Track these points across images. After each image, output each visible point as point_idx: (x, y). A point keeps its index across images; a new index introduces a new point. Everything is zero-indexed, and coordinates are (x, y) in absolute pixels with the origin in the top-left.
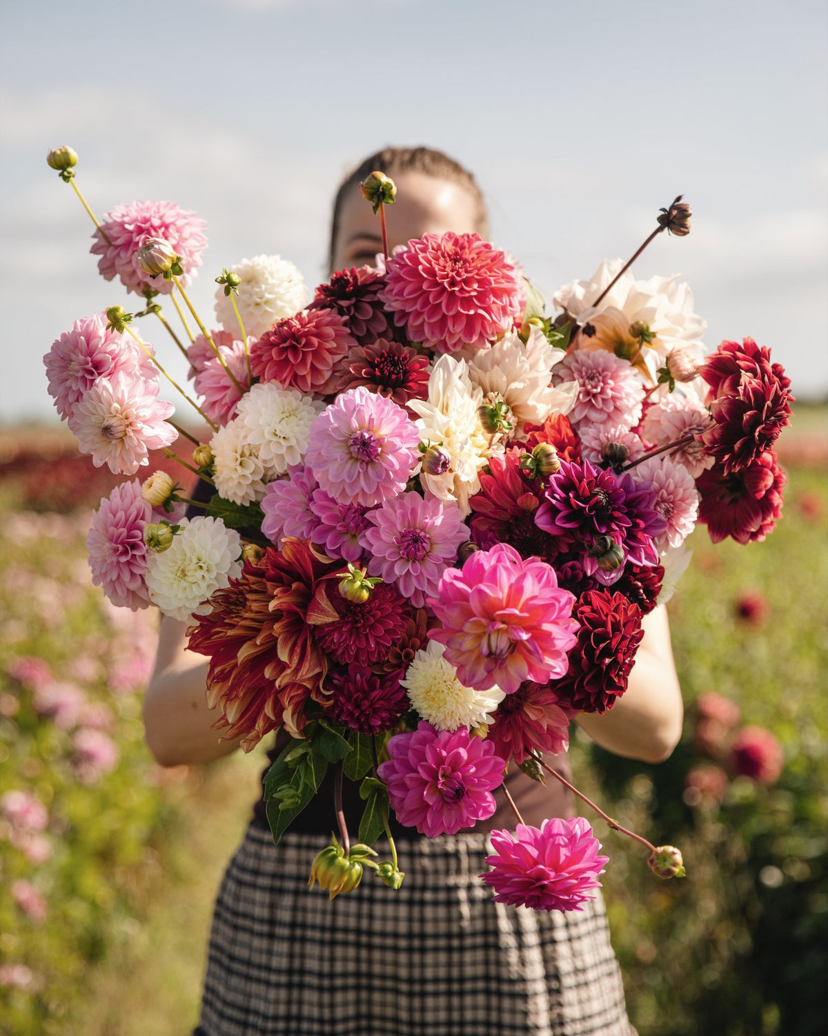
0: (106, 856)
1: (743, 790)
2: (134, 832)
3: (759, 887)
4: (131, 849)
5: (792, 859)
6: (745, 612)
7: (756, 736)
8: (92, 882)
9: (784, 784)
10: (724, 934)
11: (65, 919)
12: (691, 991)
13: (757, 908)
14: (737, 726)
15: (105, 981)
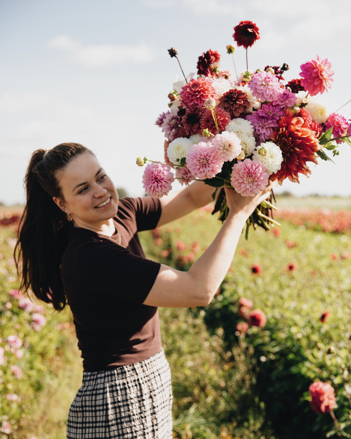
0: (43, 355)
1: (255, 330)
2: (52, 347)
3: (259, 361)
4: (52, 353)
5: (269, 352)
6: (255, 270)
7: (258, 312)
8: (38, 364)
9: (267, 328)
10: (247, 377)
11: (29, 377)
12: (237, 397)
13: (258, 369)
14: (253, 308)
15: (43, 397)
